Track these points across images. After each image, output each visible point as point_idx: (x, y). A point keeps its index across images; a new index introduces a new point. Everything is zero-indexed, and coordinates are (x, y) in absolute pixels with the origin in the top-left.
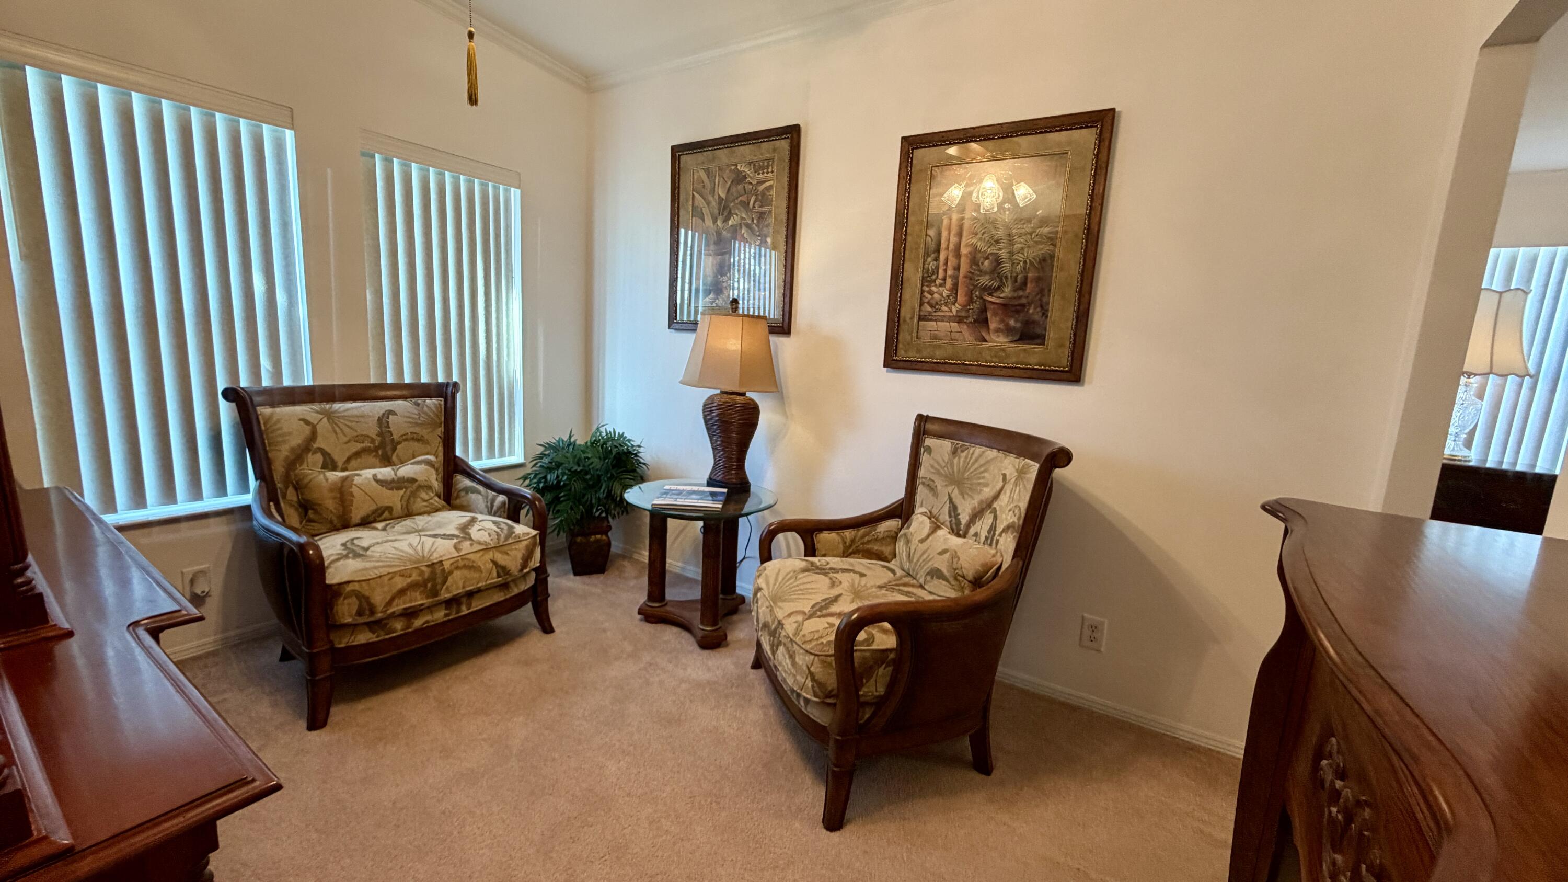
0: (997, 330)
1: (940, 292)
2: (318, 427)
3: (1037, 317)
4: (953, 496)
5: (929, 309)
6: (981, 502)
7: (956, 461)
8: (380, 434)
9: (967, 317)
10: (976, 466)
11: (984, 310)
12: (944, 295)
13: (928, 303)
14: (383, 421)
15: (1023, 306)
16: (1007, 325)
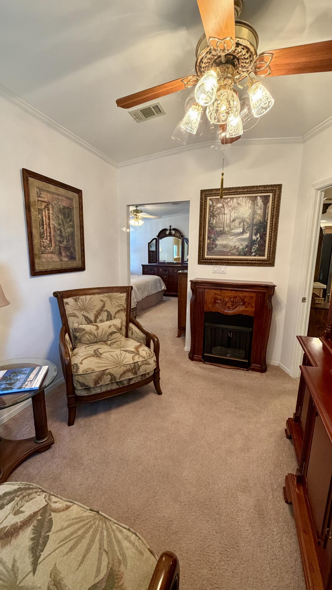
1: (46, 242)
3: (73, 251)
4: (84, 314)
5: (44, 249)
6: (97, 311)
7: (78, 303)
9: (56, 252)
10: (87, 302)
11: (60, 249)
13: (43, 246)
16: (67, 254)
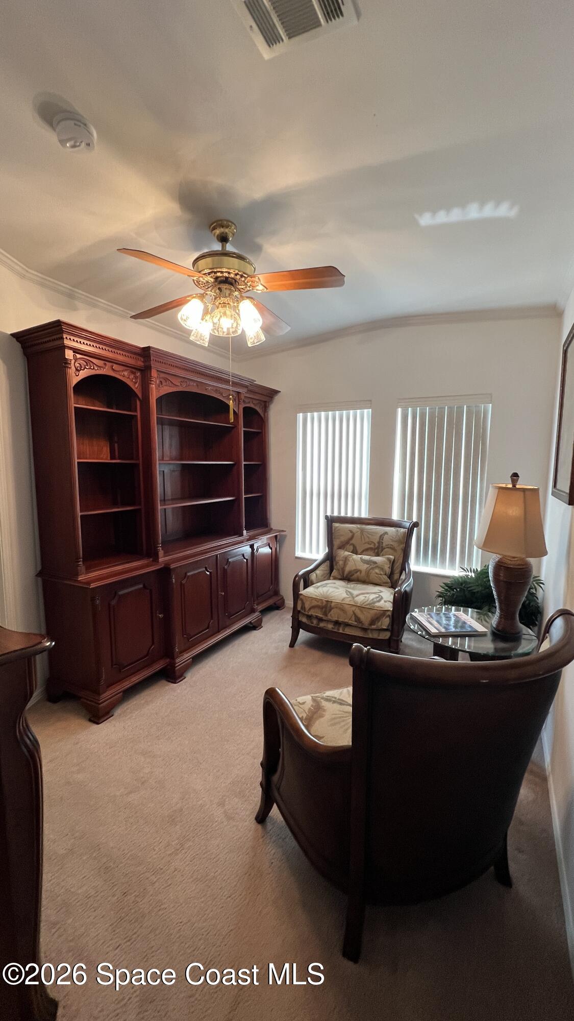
2: (355, 534)
14: (381, 537)
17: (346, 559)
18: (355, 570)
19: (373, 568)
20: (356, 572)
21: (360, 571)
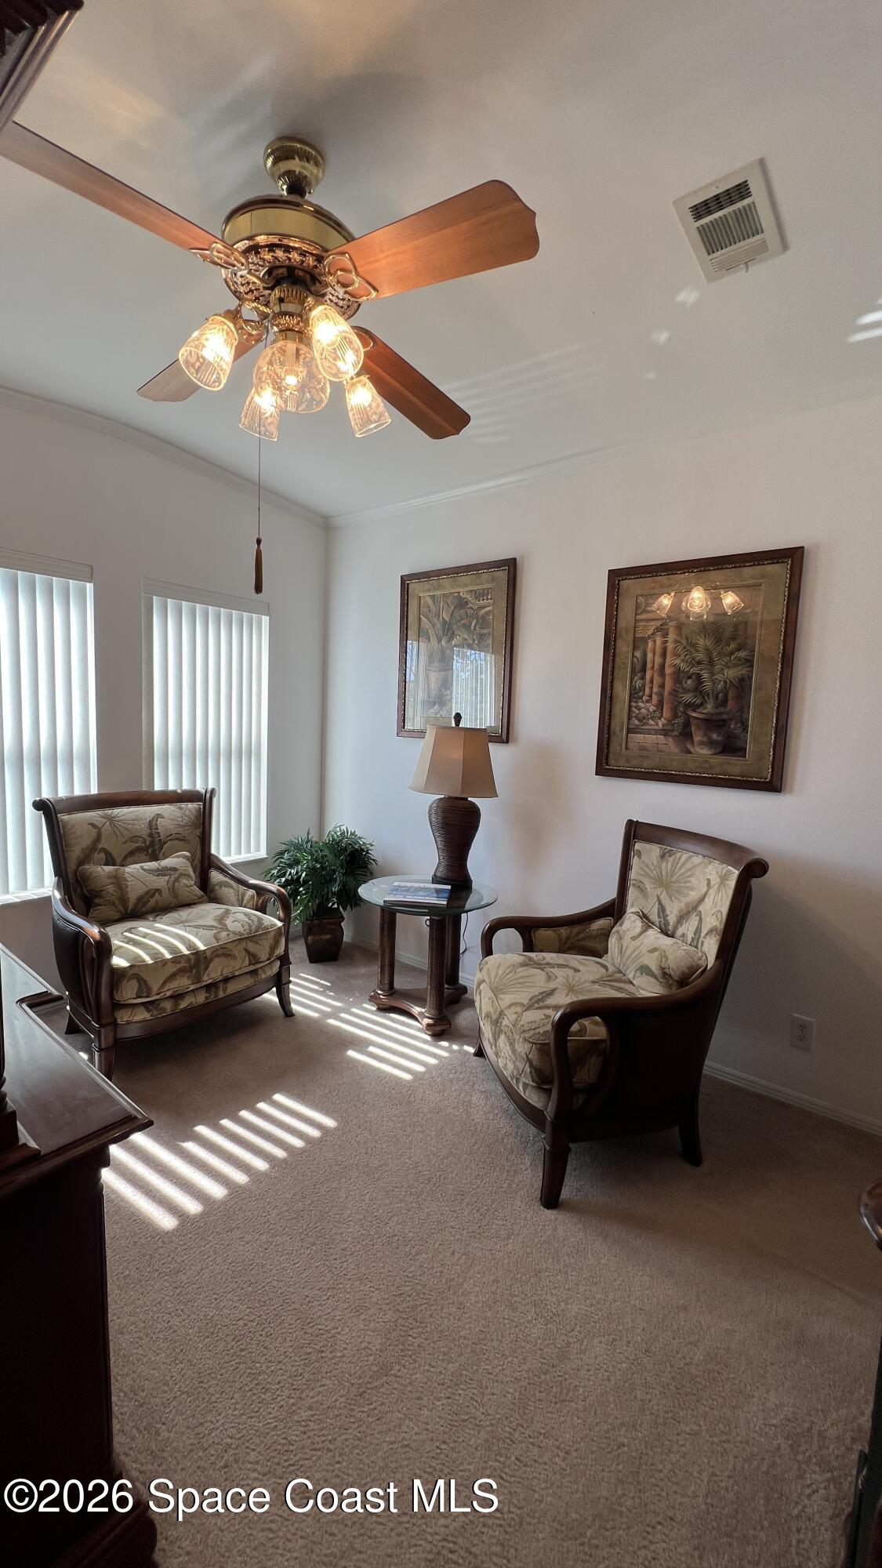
0: (701, 743)
1: (646, 707)
2: (102, 830)
3: (738, 731)
4: (662, 897)
5: (637, 722)
6: (687, 904)
7: (664, 865)
8: (151, 835)
10: (683, 870)
11: (687, 724)
12: (651, 710)
13: (636, 717)
14: (152, 824)
15: (724, 721)
16: (710, 738)
17: (118, 880)
18: (147, 893)
19: (177, 880)
20: (153, 896)
21: (158, 891)
